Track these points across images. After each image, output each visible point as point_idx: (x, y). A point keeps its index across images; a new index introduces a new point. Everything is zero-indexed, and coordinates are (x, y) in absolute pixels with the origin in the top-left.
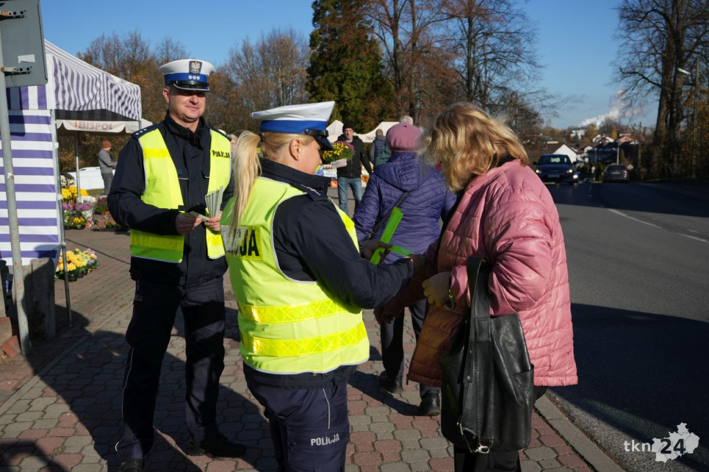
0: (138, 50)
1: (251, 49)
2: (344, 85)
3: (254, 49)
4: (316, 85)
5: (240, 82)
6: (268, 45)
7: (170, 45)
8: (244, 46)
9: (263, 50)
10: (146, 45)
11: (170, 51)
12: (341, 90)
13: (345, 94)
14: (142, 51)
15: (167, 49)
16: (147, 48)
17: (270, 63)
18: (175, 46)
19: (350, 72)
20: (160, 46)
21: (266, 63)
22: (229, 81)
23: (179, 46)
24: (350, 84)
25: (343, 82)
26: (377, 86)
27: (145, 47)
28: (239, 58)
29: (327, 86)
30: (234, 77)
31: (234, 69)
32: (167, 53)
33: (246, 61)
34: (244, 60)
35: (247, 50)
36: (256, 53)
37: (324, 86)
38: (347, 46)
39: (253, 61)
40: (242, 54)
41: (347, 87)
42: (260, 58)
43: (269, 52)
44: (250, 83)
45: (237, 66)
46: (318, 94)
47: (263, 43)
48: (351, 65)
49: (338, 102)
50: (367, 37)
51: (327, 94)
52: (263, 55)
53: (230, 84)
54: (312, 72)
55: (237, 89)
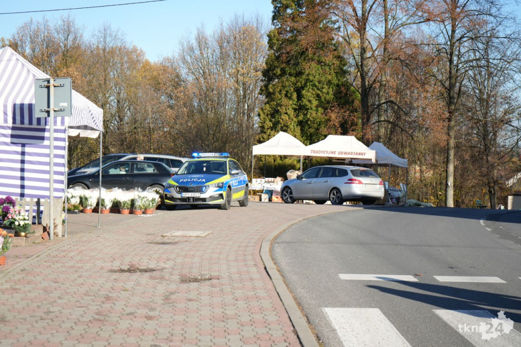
0: (71, 38)
1: (206, 39)
2: (304, 92)
3: (210, 39)
4: (271, 90)
5: (191, 78)
6: (228, 34)
7: (108, 32)
8: (199, 35)
9: (222, 41)
10: (81, 31)
11: (108, 39)
12: (300, 97)
13: (305, 102)
14: (75, 38)
15: (105, 38)
16: (81, 36)
17: (229, 56)
18: (114, 34)
19: (311, 78)
20: (97, 33)
21: (224, 56)
22: (178, 76)
23: (119, 33)
24: (310, 90)
25: (303, 88)
27: (79, 35)
28: (191, 49)
29: (284, 92)
30: (183, 72)
31: (184, 61)
32: (105, 42)
33: (199, 53)
34: (197, 52)
35: (202, 41)
36: (213, 44)
37: (280, 92)
38: (307, 49)
39: (208, 53)
40: (195, 44)
41: (308, 93)
42: (218, 51)
43: (228, 42)
44: (202, 79)
45: (188, 58)
46: (272, 100)
47: (222, 32)
48: (312, 69)
49: (295, 110)
50: (333, 39)
51: (285, 101)
52: (221, 47)
53: (177, 82)
54: (268, 74)
55: (185, 88)
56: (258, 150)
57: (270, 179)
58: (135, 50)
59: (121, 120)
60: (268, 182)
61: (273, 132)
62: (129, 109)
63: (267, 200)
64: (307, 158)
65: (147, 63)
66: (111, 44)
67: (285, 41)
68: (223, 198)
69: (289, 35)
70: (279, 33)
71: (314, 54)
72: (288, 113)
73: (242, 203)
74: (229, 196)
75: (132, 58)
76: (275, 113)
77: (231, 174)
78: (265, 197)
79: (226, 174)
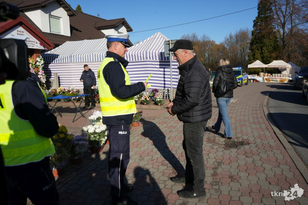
0: (195, 39)
3: (233, 36)
4: (253, 48)
5: (228, 48)
6: (238, 34)
7: (205, 36)
8: (230, 35)
9: (237, 36)
11: (205, 38)
12: (262, 50)
13: (263, 51)
15: (204, 38)
16: (198, 38)
17: (239, 41)
19: (266, 44)
20: (202, 37)
21: (237, 41)
22: (224, 47)
25: (263, 47)
26: (276, 48)
28: (228, 39)
29: (257, 49)
30: (226, 46)
31: (226, 43)
32: (204, 39)
34: (230, 40)
35: (231, 37)
36: (234, 37)
37: (256, 49)
38: (265, 35)
39: (233, 40)
40: (229, 38)
41: (264, 48)
42: (235, 39)
43: (238, 37)
44: (231, 48)
45: (227, 42)
46: (253, 51)
47: (237, 34)
48: (266, 41)
49: (260, 54)
50: (273, 31)
51: (257, 51)
52: (236, 38)
53: (224, 48)
54: (252, 44)
55: (227, 50)
56: (250, 66)
57: (254, 75)
58: (213, 41)
59: (209, 60)
60: (253, 76)
61: (253, 61)
62: (211, 57)
63: (252, 82)
64: (266, 68)
65: (216, 44)
66: (206, 40)
67: (257, 33)
68: (240, 83)
69: (259, 31)
70: (255, 31)
71: (267, 36)
72: (258, 55)
73: (246, 84)
74: (242, 82)
75: (212, 43)
76: (254, 55)
77: (242, 75)
78: (252, 81)
79: (241, 75)
